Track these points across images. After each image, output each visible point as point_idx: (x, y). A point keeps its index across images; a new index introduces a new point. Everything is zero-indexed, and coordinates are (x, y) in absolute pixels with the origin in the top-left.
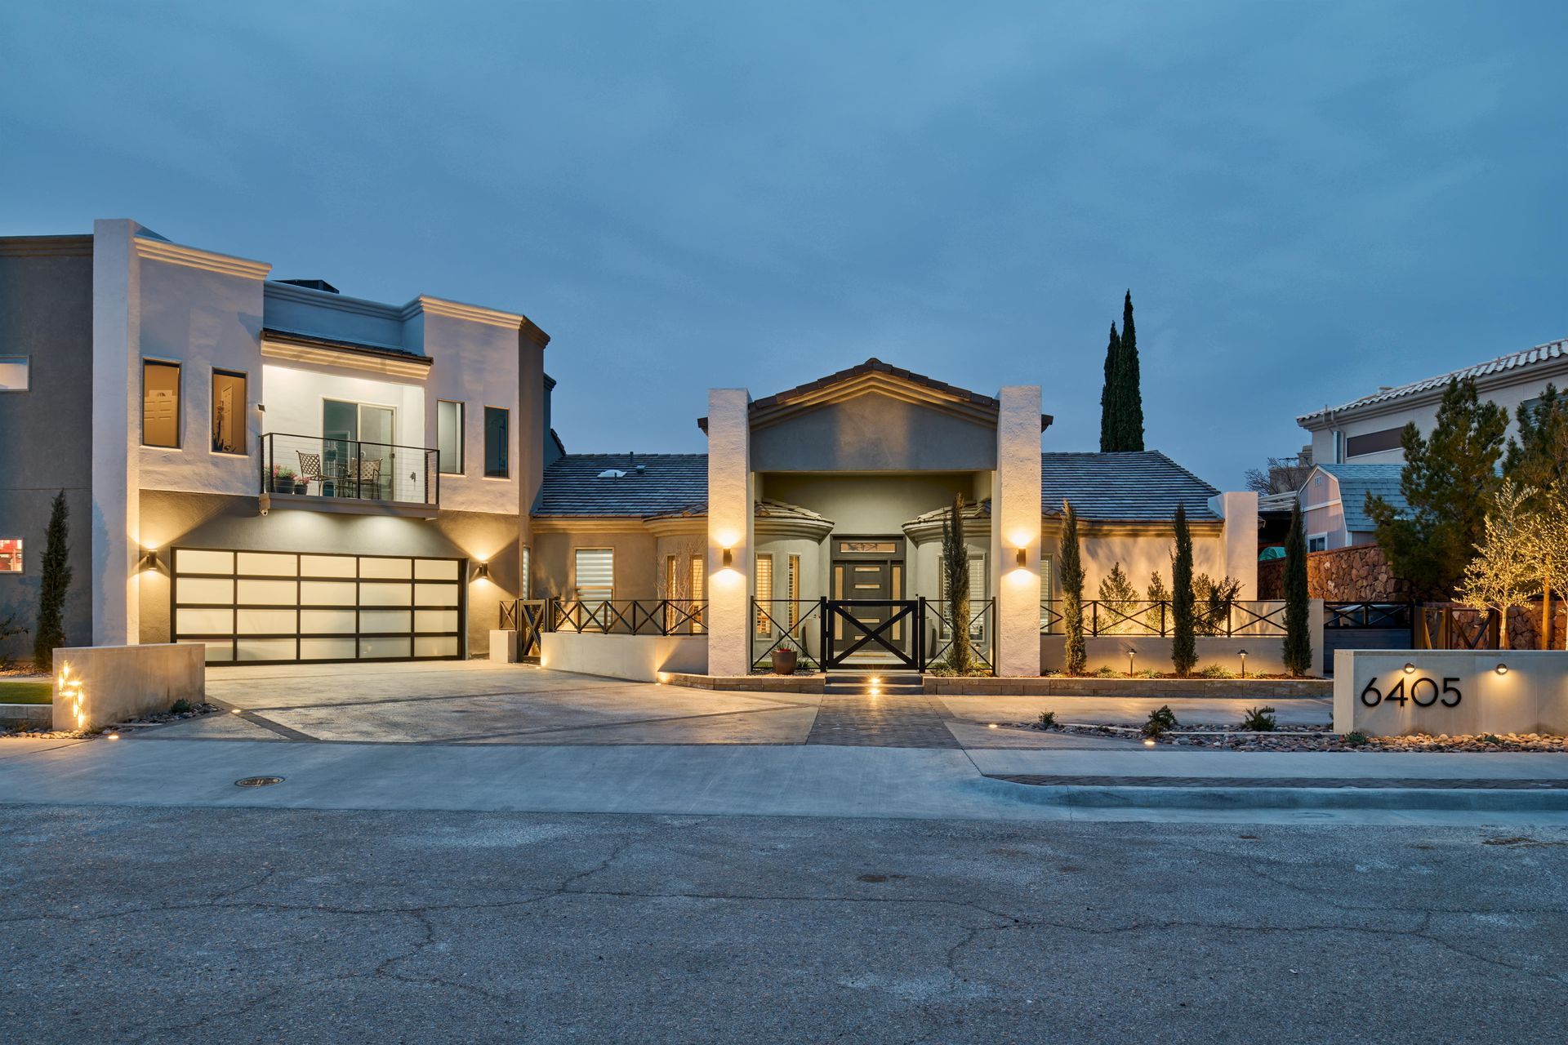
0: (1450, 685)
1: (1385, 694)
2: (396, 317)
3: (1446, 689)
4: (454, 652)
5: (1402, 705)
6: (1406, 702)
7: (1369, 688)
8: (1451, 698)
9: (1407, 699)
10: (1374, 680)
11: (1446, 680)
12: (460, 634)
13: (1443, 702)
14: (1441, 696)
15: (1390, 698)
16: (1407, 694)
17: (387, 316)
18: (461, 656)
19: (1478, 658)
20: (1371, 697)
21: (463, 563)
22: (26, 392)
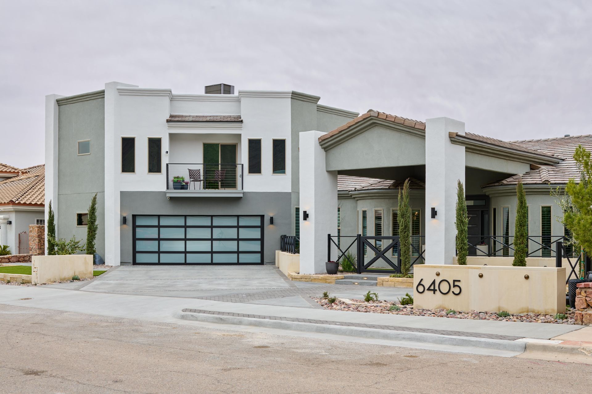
0: (456, 283)
1: (427, 288)
3: (454, 286)
4: (260, 262)
5: (434, 293)
6: (436, 292)
7: (420, 284)
8: (457, 290)
9: (436, 290)
10: (422, 280)
11: (454, 281)
12: (262, 252)
13: (453, 292)
14: (453, 289)
15: (429, 289)
16: (437, 288)
18: (262, 263)
19: (470, 270)
20: (421, 289)
21: (262, 217)
22: (89, 154)
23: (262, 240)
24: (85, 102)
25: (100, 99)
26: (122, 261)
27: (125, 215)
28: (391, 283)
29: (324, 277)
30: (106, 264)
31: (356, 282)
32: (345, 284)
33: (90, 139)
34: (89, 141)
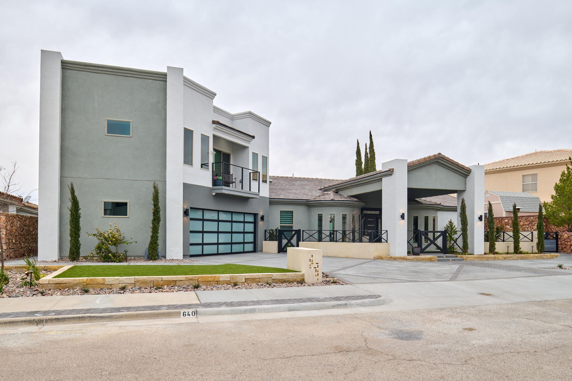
2: (231, 118)
4: (252, 250)
12: (255, 243)
17: (229, 118)
18: (255, 251)
21: (255, 215)
22: (129, 137)
23: (255, 233)
24: (121, 77)
25: (150, 81)
26: (185, 254)
27: (185, 207)
28: (471, 258)
29: (430, 257)
30: (167, 259)
31: (451, 259)
32: (444, 261)
33: (131, 121)
34: (129, 122)
